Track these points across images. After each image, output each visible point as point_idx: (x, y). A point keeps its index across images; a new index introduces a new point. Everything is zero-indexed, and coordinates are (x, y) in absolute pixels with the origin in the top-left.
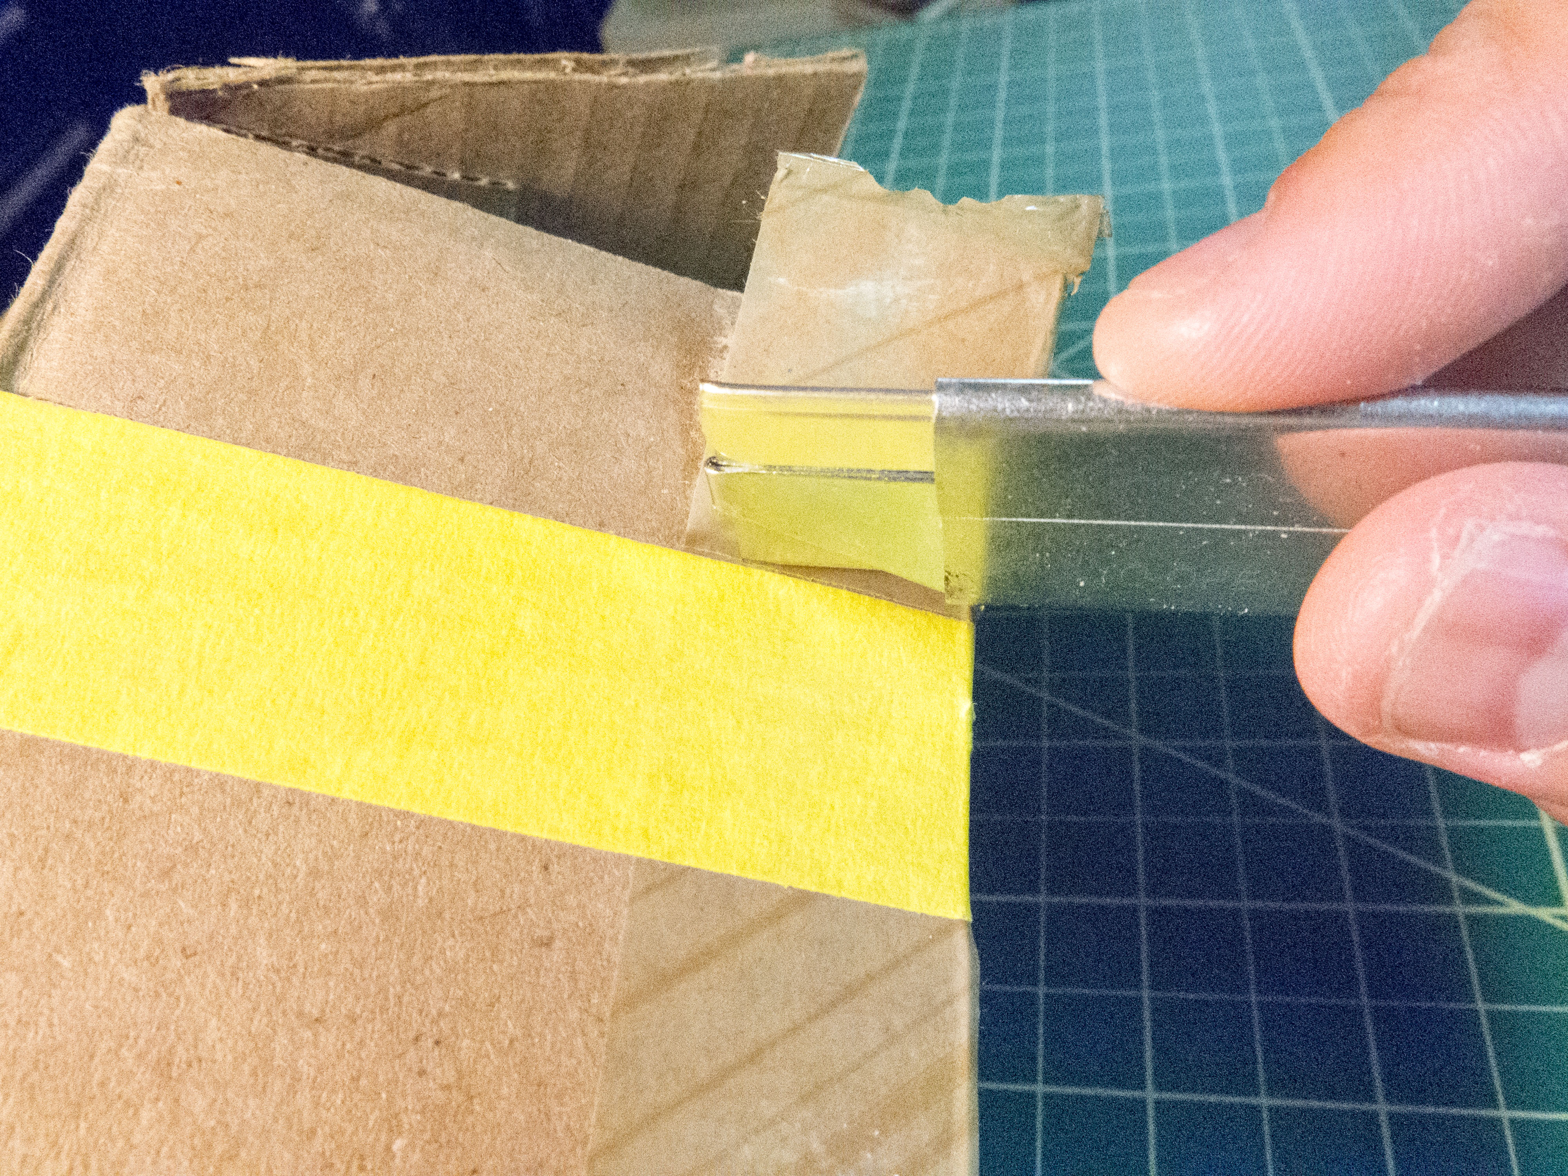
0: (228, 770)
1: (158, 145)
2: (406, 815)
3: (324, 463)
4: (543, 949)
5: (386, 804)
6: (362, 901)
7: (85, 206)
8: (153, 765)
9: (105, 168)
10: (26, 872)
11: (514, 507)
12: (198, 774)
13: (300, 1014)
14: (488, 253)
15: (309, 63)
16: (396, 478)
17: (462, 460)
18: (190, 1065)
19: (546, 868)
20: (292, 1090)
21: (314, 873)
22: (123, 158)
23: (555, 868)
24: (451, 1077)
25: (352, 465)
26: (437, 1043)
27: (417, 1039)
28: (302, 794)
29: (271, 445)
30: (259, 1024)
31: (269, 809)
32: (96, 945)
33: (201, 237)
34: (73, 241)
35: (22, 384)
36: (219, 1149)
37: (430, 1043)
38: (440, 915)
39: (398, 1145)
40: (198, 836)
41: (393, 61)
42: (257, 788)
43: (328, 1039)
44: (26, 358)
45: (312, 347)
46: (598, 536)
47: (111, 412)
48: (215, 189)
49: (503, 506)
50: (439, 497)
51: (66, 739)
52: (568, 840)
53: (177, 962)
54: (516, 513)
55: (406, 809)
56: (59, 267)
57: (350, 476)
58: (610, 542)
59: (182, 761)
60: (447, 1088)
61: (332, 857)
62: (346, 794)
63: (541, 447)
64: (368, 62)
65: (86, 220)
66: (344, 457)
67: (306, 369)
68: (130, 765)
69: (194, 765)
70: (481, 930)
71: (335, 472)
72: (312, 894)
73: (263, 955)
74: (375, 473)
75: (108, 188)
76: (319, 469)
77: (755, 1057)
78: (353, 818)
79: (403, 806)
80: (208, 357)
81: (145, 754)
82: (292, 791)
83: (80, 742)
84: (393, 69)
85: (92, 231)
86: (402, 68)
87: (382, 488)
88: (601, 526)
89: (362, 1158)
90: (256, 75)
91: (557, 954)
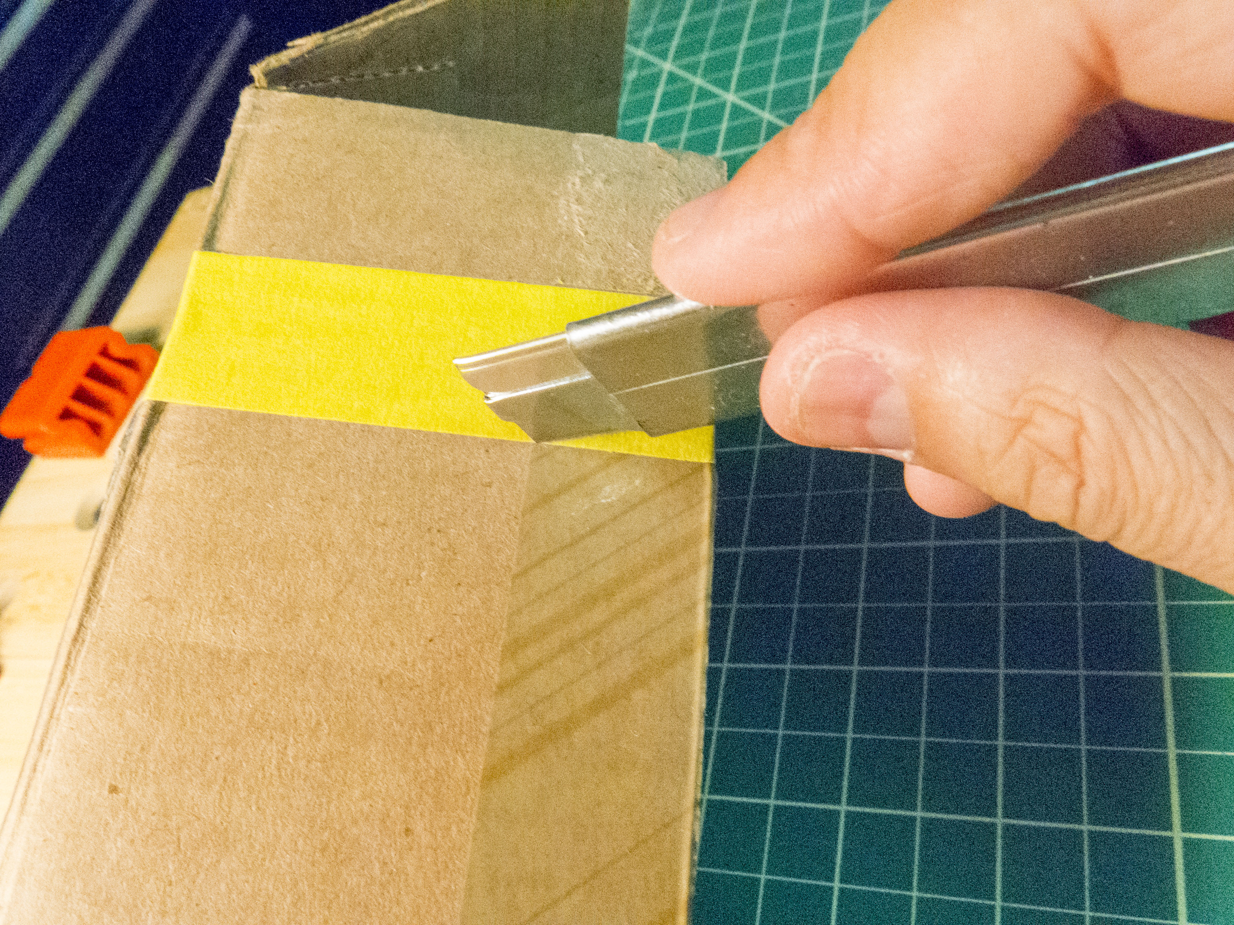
0: (333, 419)
1: (266, 109)
2: (418, 432)
3: (365, 265)
4: (488, 488)
5: (410, 427)
6: (400, 472)
7: (234, 149)
8: (300, 419)
9: (241, 126)
10: (250, 470)
11: (463, 275)
12: (320, 421)
13: (375, 522)
14: (442, 136)
15: (329, 32)
16: (401, 268)
17: (435, 254)
18: (329, 545)
19: (487, 451)
20: (374, 554)
21: (376, 461)
22: (249, 119)
23: (491, 451)
24: (446, 546)
25: (380, 264)
26: (439, 531)
27: (429, 529)
28: (369, 426)
29: (339, 259)
30: (358, 526)
31: (354, 434)
32: (283, 498)
33: (292, 155)
34: (231, 168)
35: (218, 246)
36: (344, 579)
37: (435, 531)
38: (437, 476)
39: (424, 574)
40: (323, 448)
41: (371, 16)
42: (348, 425)
43: (388, 531)
44: (218, 233)
45: (354, 205)
46: (508, 284)
47: (260, 254)
48: (298, 127)
49: (457, 275)
50: (425, 274)
51: (260, 411)
52: (497, 438)
53: (320, 503)
54: (464, 278)
55: (418, 429)
56: (226, 184)
57: (379, 271)
58: (514, 286)
59: (312, 416)
60: (443, 550)
61: (384, 453)
62: (390, 425)
63: (476, 241)
64: (358, 21)
65: (237, 156)
66: (375, 260)
67: (352, 217)
68: (290, 420)
69: (319, 418)
70: (457, 481)
71: (371, 269)
72: (377, 470)
73: (357, 498)
74: (391, 266)
75: (245, 136)
76: (364, 269)
77: (594, 531)
78: (393, 436)
79: (416, 428)
80: (304, 219)
81: (296, 415)
82: (363, 426)
83: (266, 412)
84: (372, 20)
85: (239, 161)
86: (377, 18)
87: (393, 273)
88: (510, 278)
89: (408, 580)
90: (305, 49)
91: (494, 490)
